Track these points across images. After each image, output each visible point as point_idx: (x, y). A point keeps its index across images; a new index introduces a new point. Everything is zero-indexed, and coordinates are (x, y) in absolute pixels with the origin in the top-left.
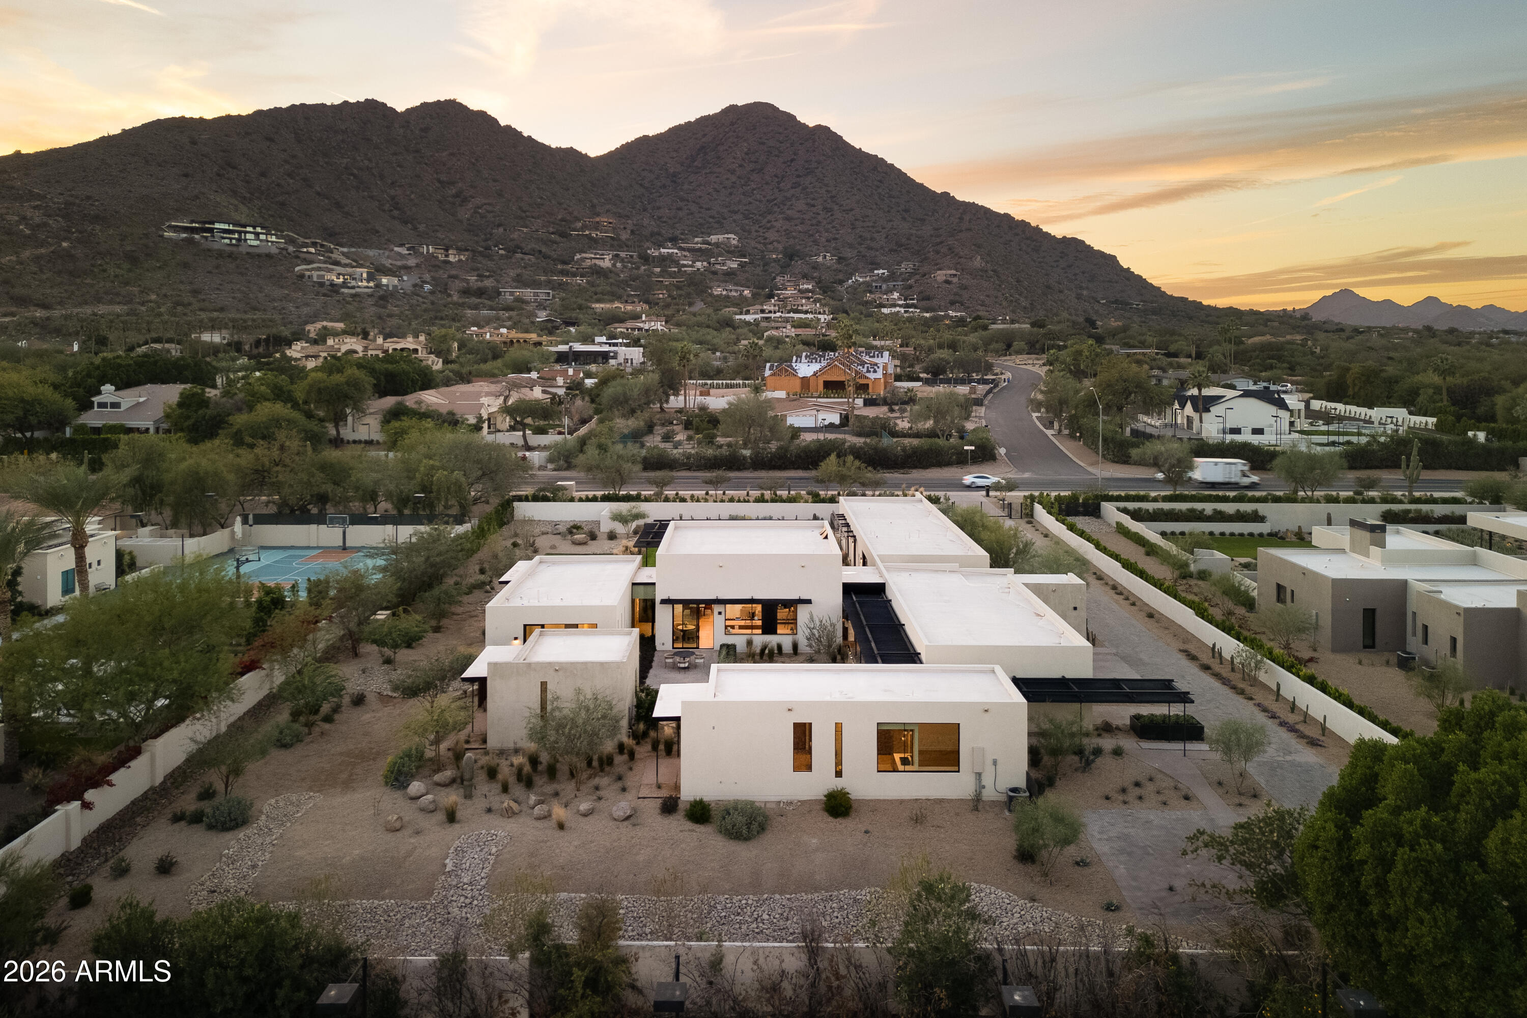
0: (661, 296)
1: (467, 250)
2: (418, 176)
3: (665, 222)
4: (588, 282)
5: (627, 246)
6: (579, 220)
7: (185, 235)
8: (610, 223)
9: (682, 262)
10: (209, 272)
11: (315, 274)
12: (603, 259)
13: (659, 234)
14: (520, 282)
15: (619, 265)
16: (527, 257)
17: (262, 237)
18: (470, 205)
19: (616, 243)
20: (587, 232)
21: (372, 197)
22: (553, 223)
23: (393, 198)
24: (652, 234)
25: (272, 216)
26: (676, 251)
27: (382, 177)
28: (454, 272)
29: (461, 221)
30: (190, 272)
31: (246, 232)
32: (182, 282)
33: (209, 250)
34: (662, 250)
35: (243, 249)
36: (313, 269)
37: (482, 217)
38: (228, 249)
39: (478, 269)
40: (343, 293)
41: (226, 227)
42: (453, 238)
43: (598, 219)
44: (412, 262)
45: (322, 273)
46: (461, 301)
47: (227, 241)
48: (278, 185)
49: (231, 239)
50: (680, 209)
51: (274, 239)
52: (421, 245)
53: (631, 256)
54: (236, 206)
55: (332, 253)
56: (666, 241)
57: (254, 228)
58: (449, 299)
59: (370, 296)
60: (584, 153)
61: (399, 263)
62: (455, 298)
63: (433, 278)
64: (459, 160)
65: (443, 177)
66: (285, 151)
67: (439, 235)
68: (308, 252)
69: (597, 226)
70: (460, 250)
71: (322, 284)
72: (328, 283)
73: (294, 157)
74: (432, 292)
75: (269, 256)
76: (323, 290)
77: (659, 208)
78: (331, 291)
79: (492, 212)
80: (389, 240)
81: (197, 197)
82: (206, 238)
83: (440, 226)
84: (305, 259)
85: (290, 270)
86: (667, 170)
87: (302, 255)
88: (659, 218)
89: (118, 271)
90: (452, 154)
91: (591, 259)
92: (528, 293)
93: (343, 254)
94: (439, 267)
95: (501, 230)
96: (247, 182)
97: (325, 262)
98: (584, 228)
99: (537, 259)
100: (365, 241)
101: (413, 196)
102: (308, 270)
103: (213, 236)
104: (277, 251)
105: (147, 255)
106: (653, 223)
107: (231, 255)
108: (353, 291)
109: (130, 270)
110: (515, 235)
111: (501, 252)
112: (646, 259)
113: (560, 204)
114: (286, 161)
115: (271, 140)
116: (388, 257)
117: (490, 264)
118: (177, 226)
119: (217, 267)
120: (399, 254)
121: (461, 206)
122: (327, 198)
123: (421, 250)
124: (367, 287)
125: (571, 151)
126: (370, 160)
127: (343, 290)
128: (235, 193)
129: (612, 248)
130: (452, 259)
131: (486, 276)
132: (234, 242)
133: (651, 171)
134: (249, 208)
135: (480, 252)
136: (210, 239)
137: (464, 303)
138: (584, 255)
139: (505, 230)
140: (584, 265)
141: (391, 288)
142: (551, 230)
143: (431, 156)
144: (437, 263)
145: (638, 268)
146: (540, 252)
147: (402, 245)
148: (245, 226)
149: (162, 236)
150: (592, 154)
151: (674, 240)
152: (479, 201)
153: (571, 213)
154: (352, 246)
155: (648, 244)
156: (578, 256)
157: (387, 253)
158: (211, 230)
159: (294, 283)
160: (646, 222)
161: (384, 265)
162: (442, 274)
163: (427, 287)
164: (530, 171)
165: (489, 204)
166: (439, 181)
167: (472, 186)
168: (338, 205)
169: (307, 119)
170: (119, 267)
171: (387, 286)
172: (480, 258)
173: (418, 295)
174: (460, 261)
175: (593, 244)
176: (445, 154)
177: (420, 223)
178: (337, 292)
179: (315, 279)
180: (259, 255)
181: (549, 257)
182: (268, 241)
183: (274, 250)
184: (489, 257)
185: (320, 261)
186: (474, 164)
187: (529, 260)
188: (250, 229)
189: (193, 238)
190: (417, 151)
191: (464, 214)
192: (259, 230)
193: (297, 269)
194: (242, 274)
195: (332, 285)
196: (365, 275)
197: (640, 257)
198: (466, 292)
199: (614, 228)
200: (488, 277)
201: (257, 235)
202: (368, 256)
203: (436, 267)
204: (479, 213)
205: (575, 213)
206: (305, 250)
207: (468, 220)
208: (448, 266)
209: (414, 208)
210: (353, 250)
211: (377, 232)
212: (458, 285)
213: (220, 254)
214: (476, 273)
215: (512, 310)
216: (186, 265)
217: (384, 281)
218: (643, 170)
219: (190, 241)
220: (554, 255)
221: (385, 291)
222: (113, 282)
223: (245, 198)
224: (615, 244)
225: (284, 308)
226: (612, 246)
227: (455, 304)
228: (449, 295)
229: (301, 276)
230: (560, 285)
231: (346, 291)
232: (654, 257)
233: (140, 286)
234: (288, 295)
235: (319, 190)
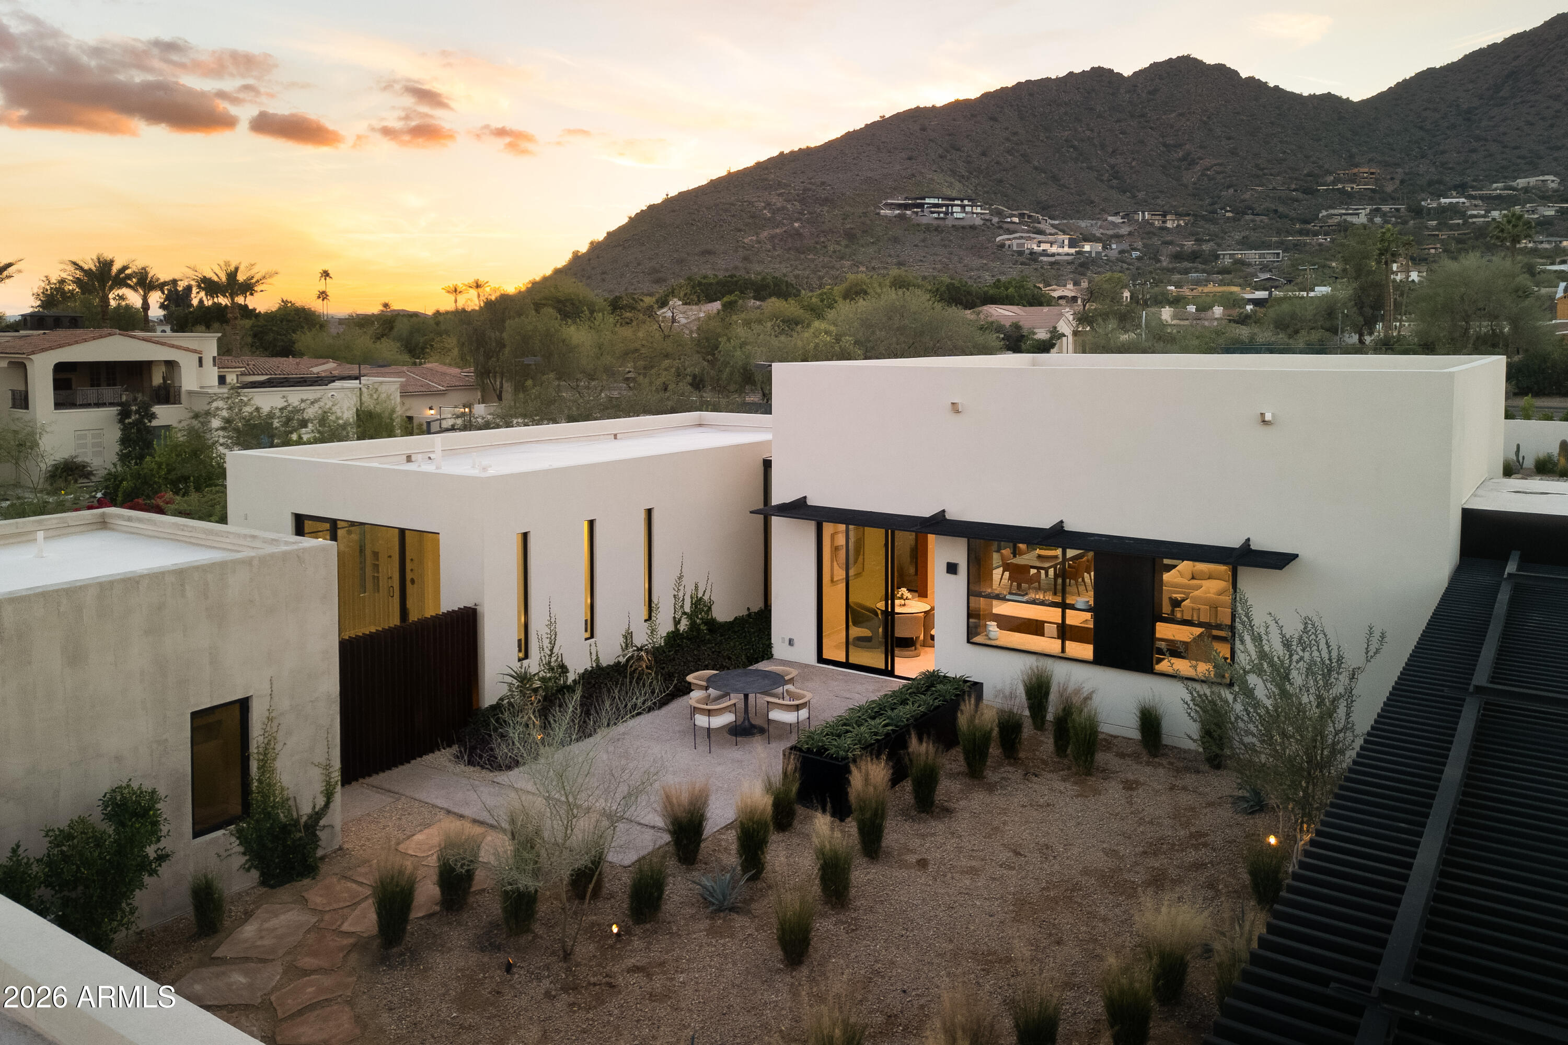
0: (1433, 251)
1: (1189, 215)
2: (1142, 142)
3: (1450, 169)
4: (1333, 241)
5: (1393, 199)
6: (1331, 173)
7: (897, 212)
8: (1372, 173)
9: (1469, 213)
10: (916, 246)
11: (1015, 242)
12: (1358, 214)
13: (1440, 182)
14: (1245, 244)
15: (1378, 220)
16: (1258, 218)
17: (968, 209)
18: (1198, 168)
19: (1377, 196)
20: (1340, 186)
21: (1090, 168)
22: (1296, 179)
23: (1112, 167)
24: (1430, 183)
25: (987, 192)
26: (1462, 200)
27: (1103, 147)
28: (1169, 238)
29: (1186, 186)
30: (899, 247)
31: (953, 206)
32: (890, 256)
33: (918, 225)
34: (1443, 200)
35: (949, 222)
36: (1014, 238)
37: (1211, 179)
38: (935, 223)
39: (1198, 234)
40: (1041, 262)
41: (936, 201)
42: (1174, 204)
43: (1356, 170)
44: (1124, 230)
45: (1023, 241)
46: (1170, 266)
47: (936, 215)
48: (997, 163)
49: (939, 213)
50: (1473, 151)
51: (979, 210)
52: (1136, 212)
53: (1398, 210)
54: (951, 183)
55: (1039, 223)
56: (1450, 189)
57: (962, 200)
58: (1159, 265)
59: (1069, 263)
60: (1344, 97)
61: (1110, 232)
62: (1165, 264)
63: (1145, 246)
64: (1188, 120)
65: (1170, 141)
66: (1007, 129)
67: (1159, 201)
68: (1012, 222)
69: (1353, 179)
70: (1179, 215)
71: (1021, 253)
72: (1027, 252)
73: (1015, 134)
74: (1139, 259)
75: (973, 227)
76: (1021, 259)
77: (1443, 152)
78: (1029, 259)
79: (1222, 172)
80: (1103, 210)
81: (913, 175)
82: (917, 213)
83: (1161, 192)
84: (1008, 229)
85: (991, 240)
86: (1458, 106)
87: (1006, 226)
88: (1443, 164)
89: (838, 248)
90: (1182, 115)
91: (1341, 215)
92: (1252, 256)
93: (1053, 226)
94: (1154, 234)
95: (1231, 191)
96: (969, 162)
97: (1028, 232)
98: (1334, 183)
99: (1270, 219)
100: (1078, 212)
101: (1134, 164)
102: (1009, 239)
103: (923, 211)
104: (982, 222)
105: (864, 232)
106: (1433, 169)
107: (937, 229)
108: (1052, 259)
109: (847, 246)
110: (1247, 196)
111: (1229, 214)
112: (1418, 212)
113: (1307, 157)
114: (1008, 139)
115: (994, 119)
116: (1100, 227)
117: (1213, 228)
118: (892, 204)
119: (923, 241)
120: (1113, 223)
121: (1187, 169)
122: (1045, 173)
123: (1136, 217)
124: (1068, 254)
125: (1329, 97)
126: (1092, 130)
127: (1042, 258)
128: (954, 173)
129: (1371, 200)
130: (1169, 225)
131: (1205, 240)
132: (942, 215)
133: (1435, 110)
134: (964, 185)
135: (1203, 217)
136: (920, 214)
137: (1174, 268)
138: (1332, 211)
139: (1235, 191)
140: (1330, 222)
141: (1093, 255)
142: (1293, 186)
143: (1157, 119)
144: (1152, 229)
145: (1405, 223)
146: (1276, 211)
147: (1116, 214)
148: (954, 200)
149: (878, 214)
150: (1356, 97)
151: (1461, 189)
152: (1207, 162)
153: (1321, 167)
154: (1064, 218)
155: (1423, 195)
156: (1324, 213)
157: (1099, 223)
158: (921, 206)
159: (994, 253)
160: (1422, 169)
161: (1094, 235)
162: (1156, 241)
163: (1135, 254)
164: (1272, 123)
165: (1221, 165)
166: (1165, 145)
167: (1201, 147)
168: (1055, 178)
169: (1031, 95)
170: (838, 243)
171: (1090, 252)
172: (1202, 223)
173: (1123, 262)
174: (1178, 226)
175: (1346, 198)
176: (1173, 115)
177: (1139, 191)
178: (1036, 260)
179: (1015, 248)
180: (963, 227)
181: (1286, 217)
182: (973, 213)
183: (978, 222)
184: (1214, 221)
185: (1023, 231)
186: (1205, 123)
187: (1261, 221)
188: (957, 202)
189: (905, 214)
190: (1143, 116)
191: (1190, 177)
192: (966, 202)
193: (998, 239)
194: (945, 246)
195: (1032, 253)
196: (1066, 242)
197: (1409, 209)
198: (1178, 257)
199: (1377, 179)
200: (1209, 241)
201: (963, 207)
202: (1079, 227)
203: (1151, 234)
204: (1207, 175)
205: (1326, 166)
206: (1009, 220)
207: (1195, 184)
208: (1164, 233)
209: (1134, 176)
210: (1065, 221)
211: (1092, 202)
212: (1172, 249)
213: (928, 228)
214: (1194, 238)
215: (1229, 272)
216: (896, 240)
217: (1087, 248)
218: (1425, 109)
219: (902, 217)
220: (1293, 214)
221: (1087, 258)
222: (831, 257)
223: (963, 177)
224: (1375, 196)
225: (979, 277)
226: (1371, 199)
227: (1162, 269)
228: (1159, 261)
229: (1002, 246)
230: (1295, 245)
231: (1045, 259)
232: (1429, 209)
233: (853, 260)
234: (986, 264)
235: (1036, 164)
